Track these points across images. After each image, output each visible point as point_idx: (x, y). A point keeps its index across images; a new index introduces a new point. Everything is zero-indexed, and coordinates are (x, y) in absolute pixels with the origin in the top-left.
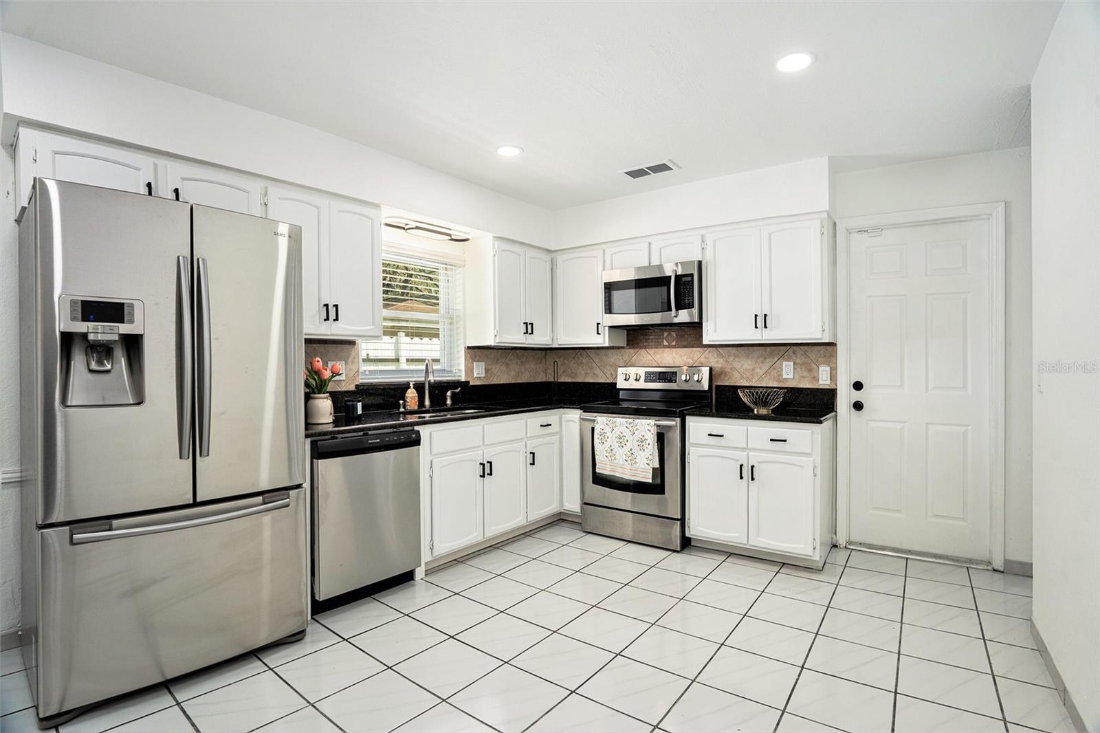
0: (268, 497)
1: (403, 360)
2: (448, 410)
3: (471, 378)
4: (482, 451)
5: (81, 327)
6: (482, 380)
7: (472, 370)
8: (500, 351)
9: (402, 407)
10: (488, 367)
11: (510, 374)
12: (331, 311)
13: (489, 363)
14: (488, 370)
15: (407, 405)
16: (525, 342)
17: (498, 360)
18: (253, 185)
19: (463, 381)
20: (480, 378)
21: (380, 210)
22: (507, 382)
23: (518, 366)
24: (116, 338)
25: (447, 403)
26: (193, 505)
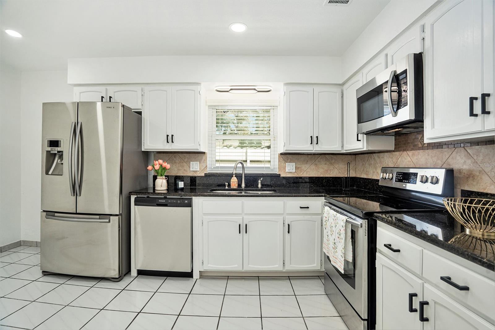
0: (102, 217)
1: (248, 161)
2: (259, 190)
3: (283, 172)
4: (242, 217)
5: (49, 149)
6: (293, 174)
7: (285, 168)
8: (309, 156)
9: (226, 186)
10: (299, 166)
11: (319, 170)
12: (170, 137)
13: (299, 164)
14: (298, 168)
15: (230, 186)
16: (312, 149)
17: (307, 161)
18: (138, 88)
19: (276, 174)
20: (291, 172)
21: (201, 85)
22: (317, 176)
23: (327, 166)
24: (56, 152)
25: (259, 186)
26: (76, 214)
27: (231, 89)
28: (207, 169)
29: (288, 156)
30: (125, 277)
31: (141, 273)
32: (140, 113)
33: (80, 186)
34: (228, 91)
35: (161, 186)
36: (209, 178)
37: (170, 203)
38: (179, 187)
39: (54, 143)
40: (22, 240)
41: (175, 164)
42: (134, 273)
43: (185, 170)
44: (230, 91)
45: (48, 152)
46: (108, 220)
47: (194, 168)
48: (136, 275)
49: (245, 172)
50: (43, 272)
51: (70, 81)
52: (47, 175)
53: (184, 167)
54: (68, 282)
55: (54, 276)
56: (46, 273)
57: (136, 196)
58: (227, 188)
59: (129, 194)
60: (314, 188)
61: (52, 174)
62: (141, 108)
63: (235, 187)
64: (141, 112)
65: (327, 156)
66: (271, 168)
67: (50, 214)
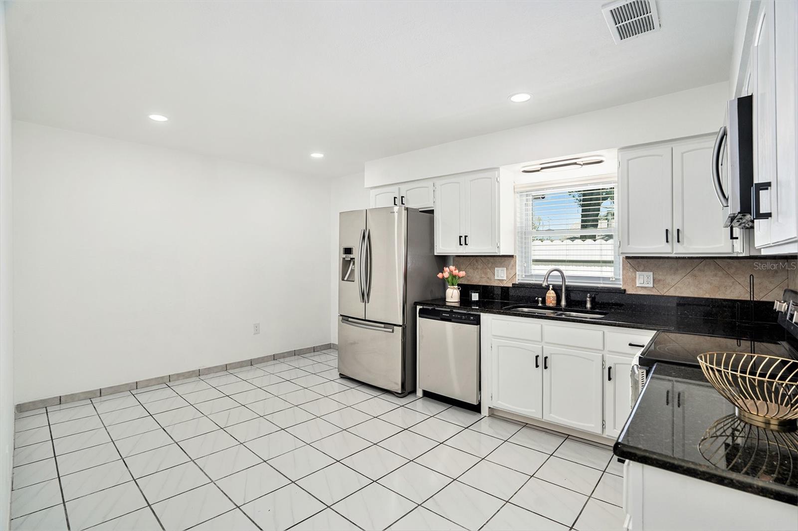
0: (386, 326)
2: (586, 312)
3: (631, 286)
4: (541, 346)
5: (344, 256)
6: (650, 290)
7: (634, 280)
8: (681, 261)
9: (540, 303)
10: (660, 277)
11: (701, 287)
12: (463, 239)
13: (661, 273)
14: (659, 280)
15: (545, 302)
16: (670, 251)
17: (677, 270)
18: (430, 183)
19: (619, 289)
20: (645, 287)
21: (499, 170)
22: (696, 296)
23: (718, 279)
24: (349, 259)
25: (587, 306)
26: (365, 320)
27: (542, 168)
28: (516, 277)
29: (639, 260)
30: (409, 395)
31: (427, 395)
32: (432, 212)
33: (368, 295)
34: (538, 171)
35: (452, 297)
36: (519, 290)
37: (455, 318)
38: (473, 299)
39: (348, 251)
40: (332, 342)
41: (477, 270)
42: (419, 393)
43: (488, 278)
44: (542, 170)
45: (344, 258)
46: (391, 330)
47: (499, 276)
48: (421, 396)
49: (566, 283)
50: (340, 374)
51: (368, 184)
52: (343, 281)
53: (487, 274)
54: (358, 388)
55: (349, 380)
56: (343, 376)
57: (422, 307)
58: (540, 305)
59: (414, 304)
60: (690, 316)
61: (347, 280)
62: (433, 206)
63: (551, 305)
64: (433, 210)
65: (718, 261)
66: (611, 279)
67: (345, 318)
